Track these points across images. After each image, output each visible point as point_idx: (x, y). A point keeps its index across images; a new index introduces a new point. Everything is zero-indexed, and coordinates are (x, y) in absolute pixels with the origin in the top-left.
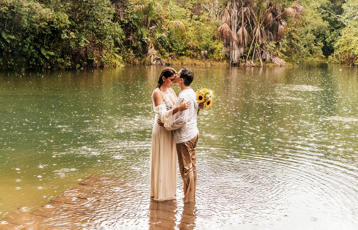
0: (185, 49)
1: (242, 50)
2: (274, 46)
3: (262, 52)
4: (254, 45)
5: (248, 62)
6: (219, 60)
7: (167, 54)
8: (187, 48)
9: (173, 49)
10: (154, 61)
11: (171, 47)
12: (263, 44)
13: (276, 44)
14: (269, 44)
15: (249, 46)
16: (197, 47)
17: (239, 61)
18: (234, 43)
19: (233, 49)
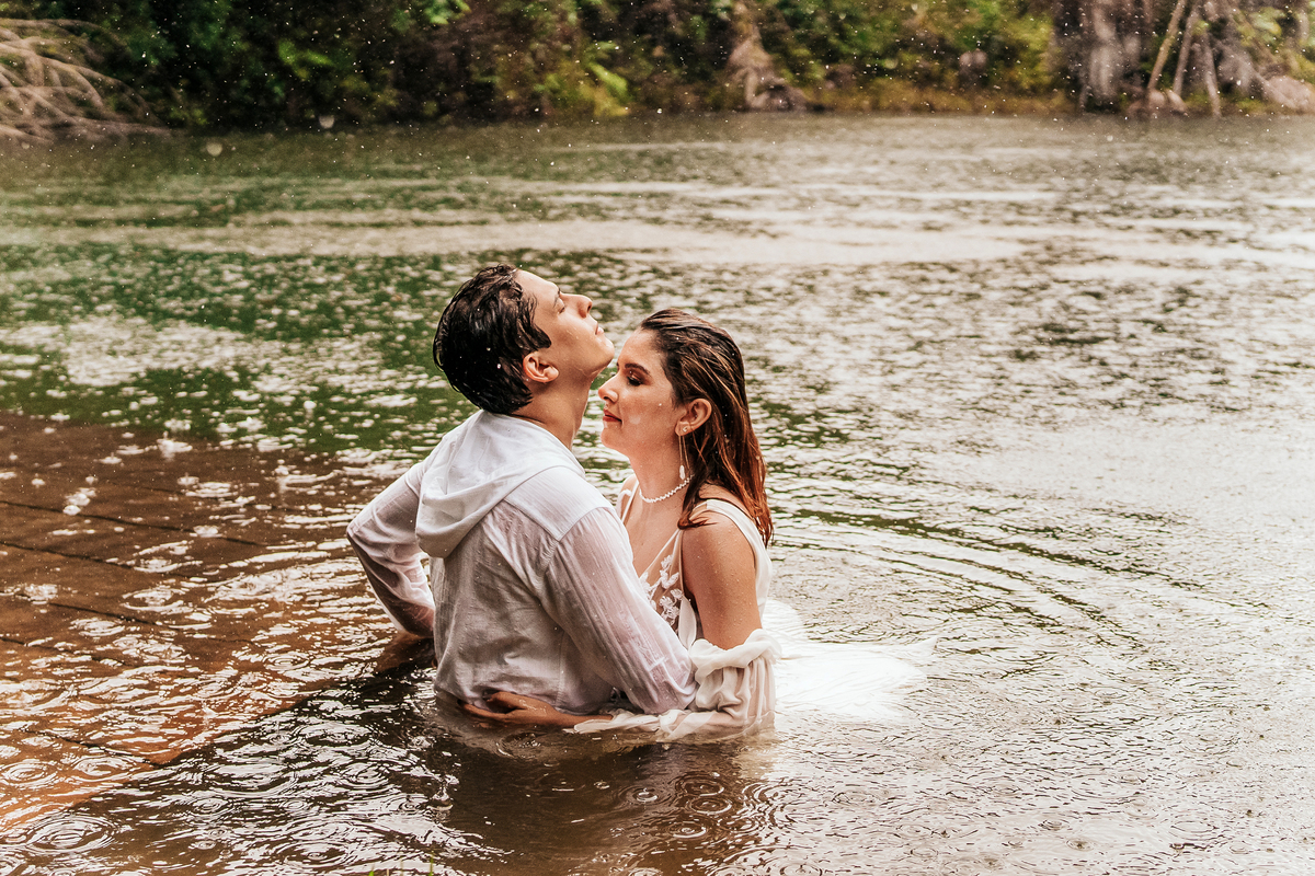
0: (891, 51)
1: (1133, 45)
2: (1275, 28)
3: (1219, 58)
4: (1182, 26)
5: (1156, 96)
6: (1035, 91)
7: (819, 72)
8: (904, 45)
9: (844, 48)
10: (758, 92)
11: (833, 40)
12: (1223, 21)
13: (1280, 21)
14: (1249, 20)
15: (1162, 28)
16: (942, 39)
17: (1121, 90)
18: (1098, 15)
19: (1092, 42)
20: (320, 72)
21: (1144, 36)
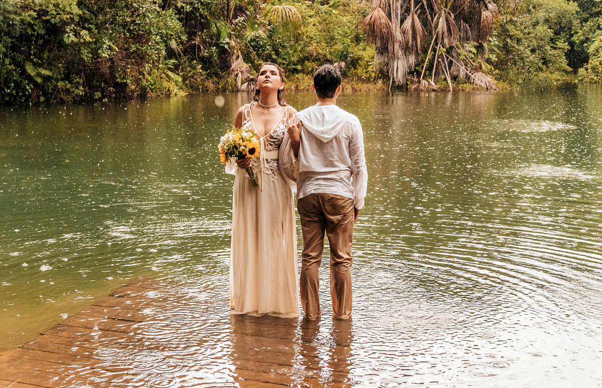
0: (301, 61)
1: (412, 59)
2: (474, 50)
3: (451, 63)
4: (434, 50)
5: (424, 82)
6: (368, 80)
8: (307, 58)
9: (280, 60)
10: (243, 83)
11: (274, 57)
12: (451, 48)
13: (477, 47)
14: (463, 46)
15: (425, 52)
16: (325, 56)
17: (407, 80)
18: (397, 46)
19: (394, 57)
20: (46, 79)
21: (417, 54)
